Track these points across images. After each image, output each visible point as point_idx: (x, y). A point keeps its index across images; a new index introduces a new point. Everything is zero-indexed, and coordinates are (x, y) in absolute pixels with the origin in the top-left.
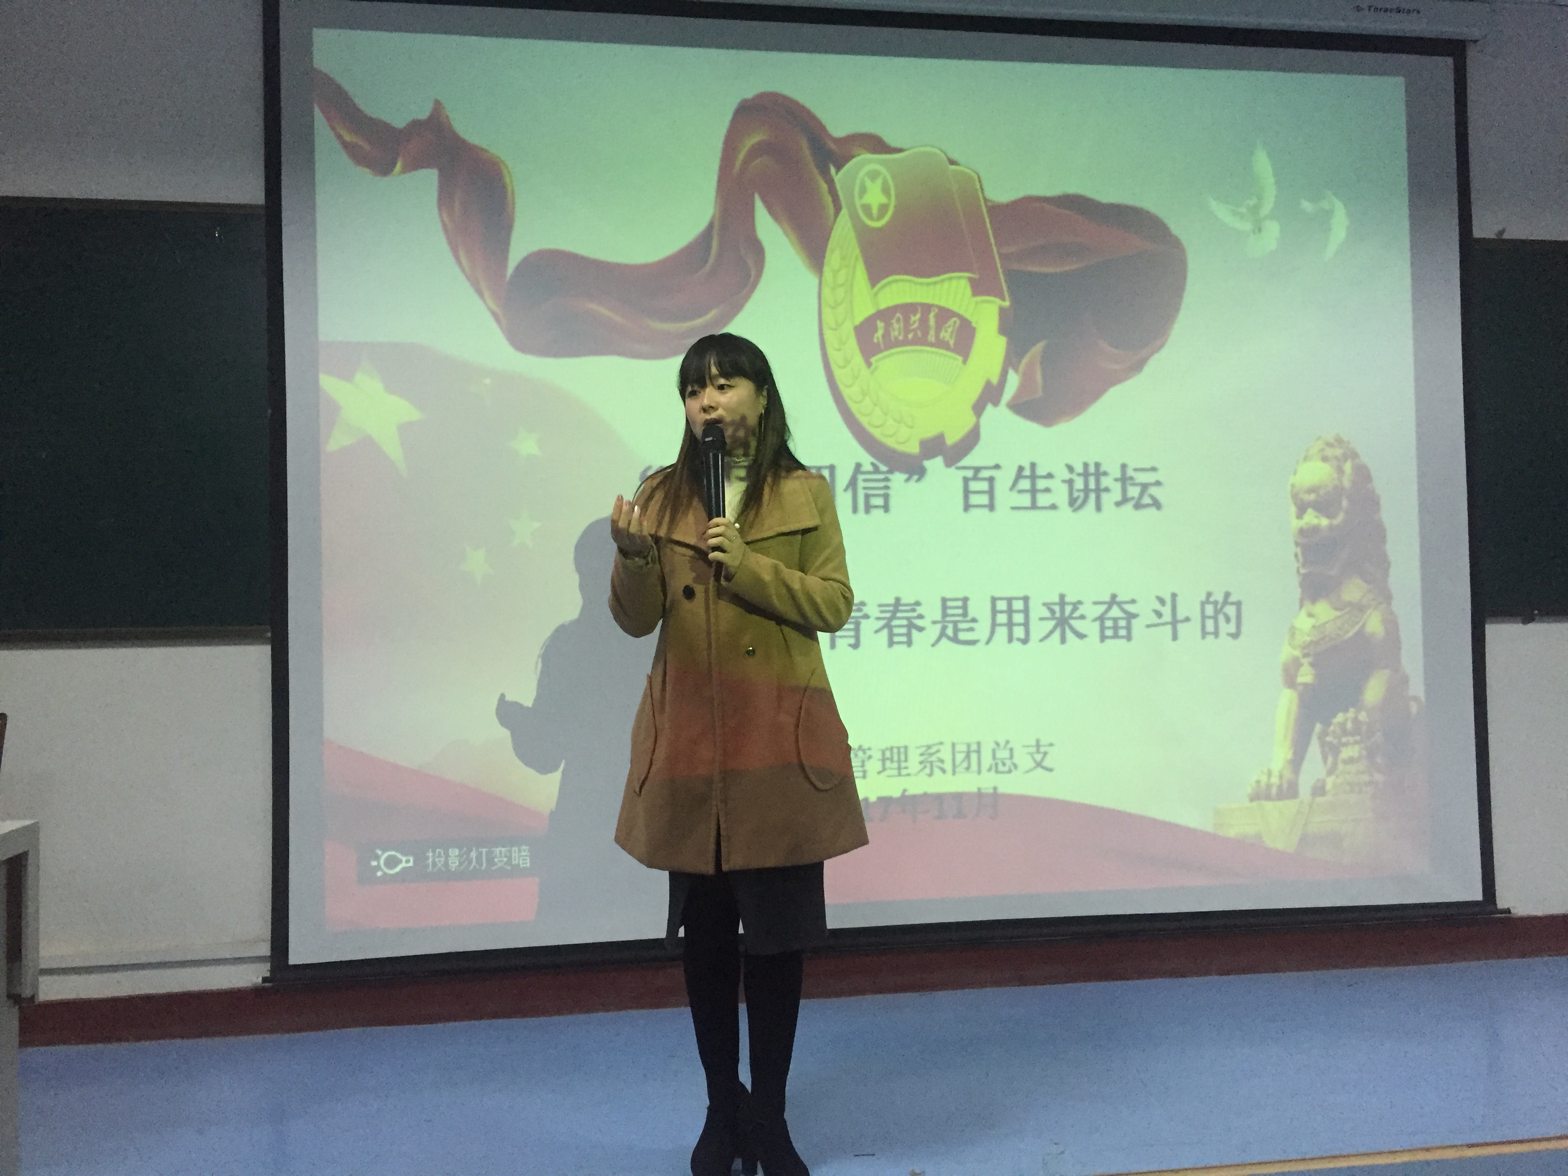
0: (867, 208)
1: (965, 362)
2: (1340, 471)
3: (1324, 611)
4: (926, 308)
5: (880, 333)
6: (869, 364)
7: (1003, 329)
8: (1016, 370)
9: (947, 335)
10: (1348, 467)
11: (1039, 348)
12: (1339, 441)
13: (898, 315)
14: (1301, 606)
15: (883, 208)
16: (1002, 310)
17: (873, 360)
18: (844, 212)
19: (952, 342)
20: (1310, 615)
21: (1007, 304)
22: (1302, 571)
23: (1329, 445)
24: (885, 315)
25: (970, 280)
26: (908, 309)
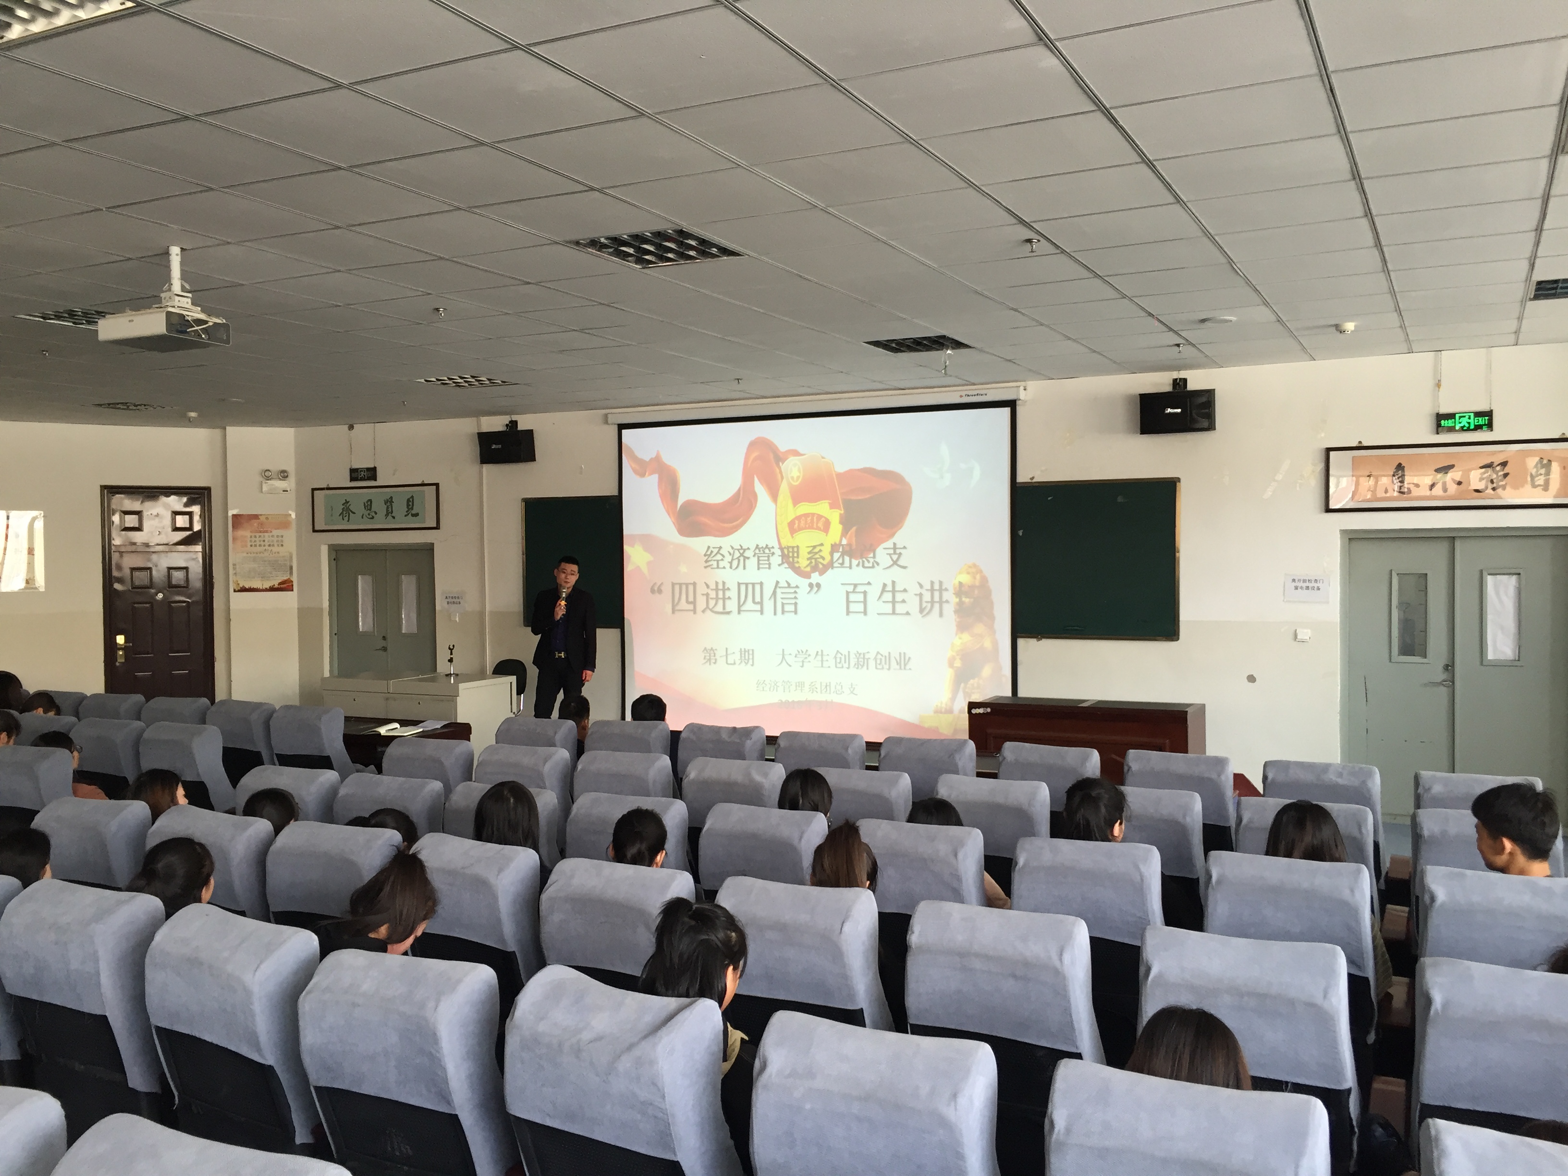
0: (792, 478)
1: (827, 535)
2: (975, 578)
3: (966, 637)
4: (813, 514)
5: (796, 525)
6: (793, 537)
7: (841, 522)
8: (845, 538)
9: (820, 525)
10: (978, 577)
11: (854, 529)
12: (975, 566)
13: (803, 518)
14: (956, 634)
15: (798, 477)
16: (841, 514)
17: (794, 535)
18: (784, 480)
19: (822, 528)
20: (960, 638)
21: (842, 512)
22: (958, 620)
23: (970, 567)
24: (798, 518)
25: (829, 503)
26: (806, 515)
